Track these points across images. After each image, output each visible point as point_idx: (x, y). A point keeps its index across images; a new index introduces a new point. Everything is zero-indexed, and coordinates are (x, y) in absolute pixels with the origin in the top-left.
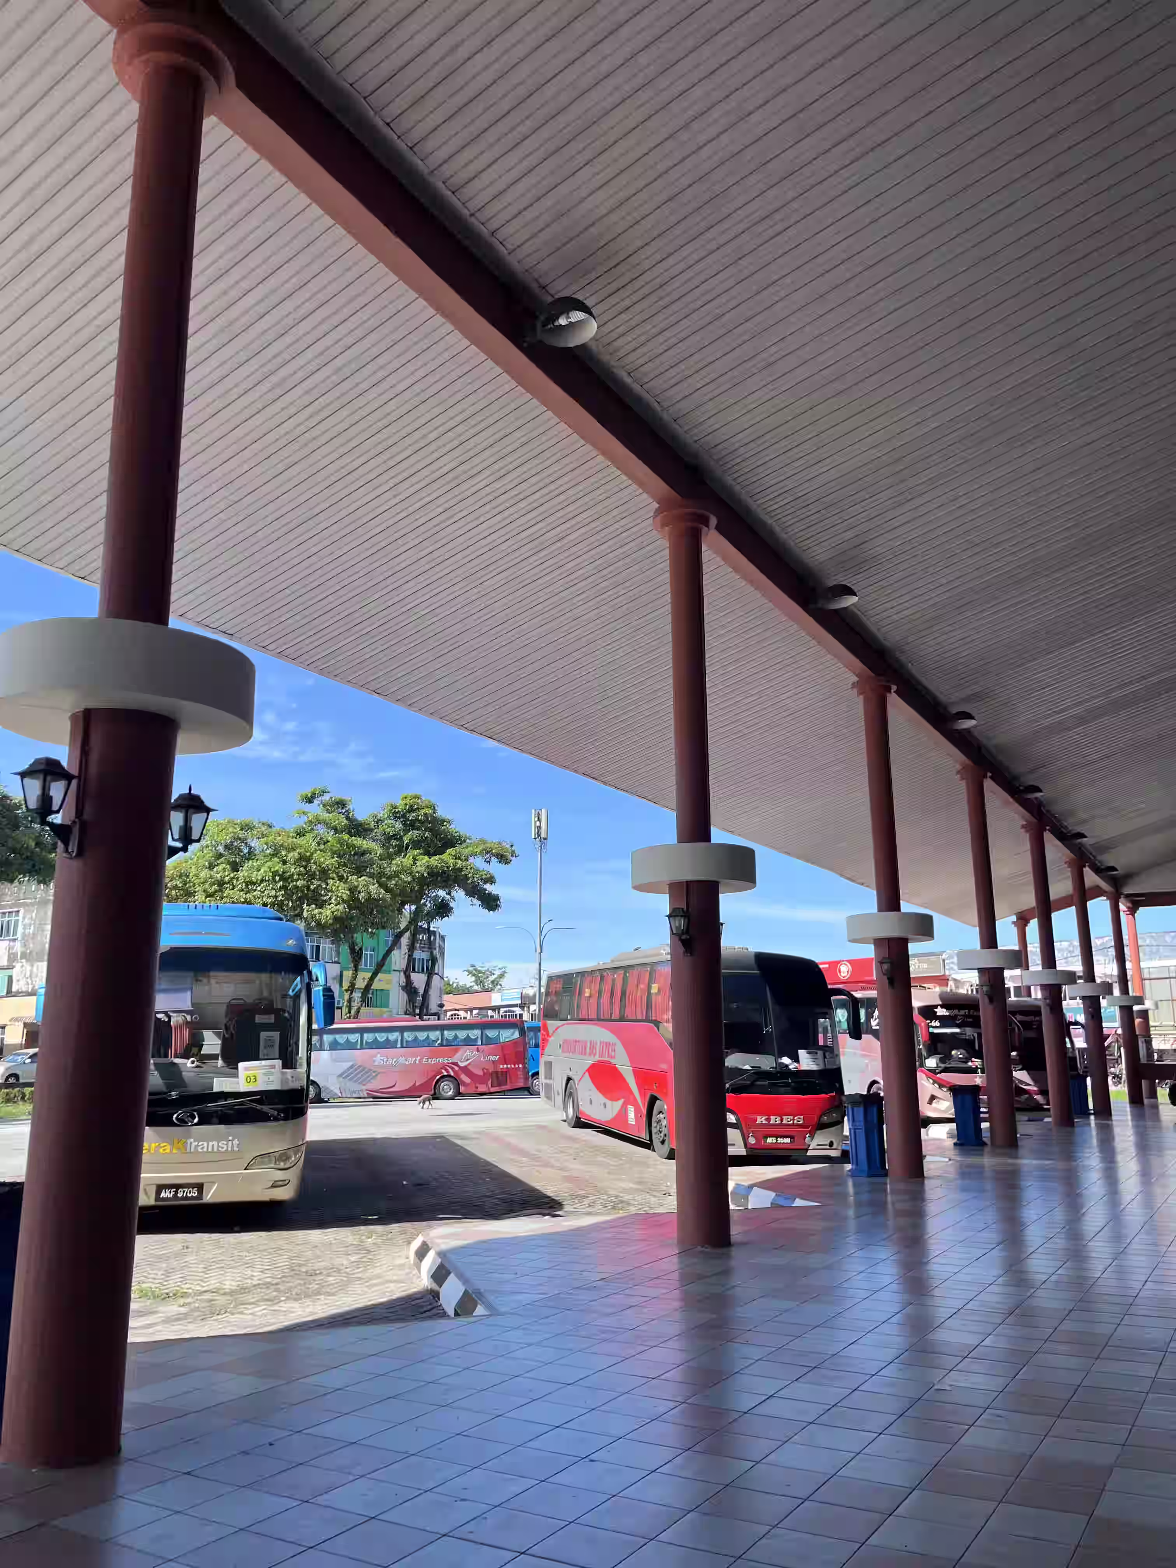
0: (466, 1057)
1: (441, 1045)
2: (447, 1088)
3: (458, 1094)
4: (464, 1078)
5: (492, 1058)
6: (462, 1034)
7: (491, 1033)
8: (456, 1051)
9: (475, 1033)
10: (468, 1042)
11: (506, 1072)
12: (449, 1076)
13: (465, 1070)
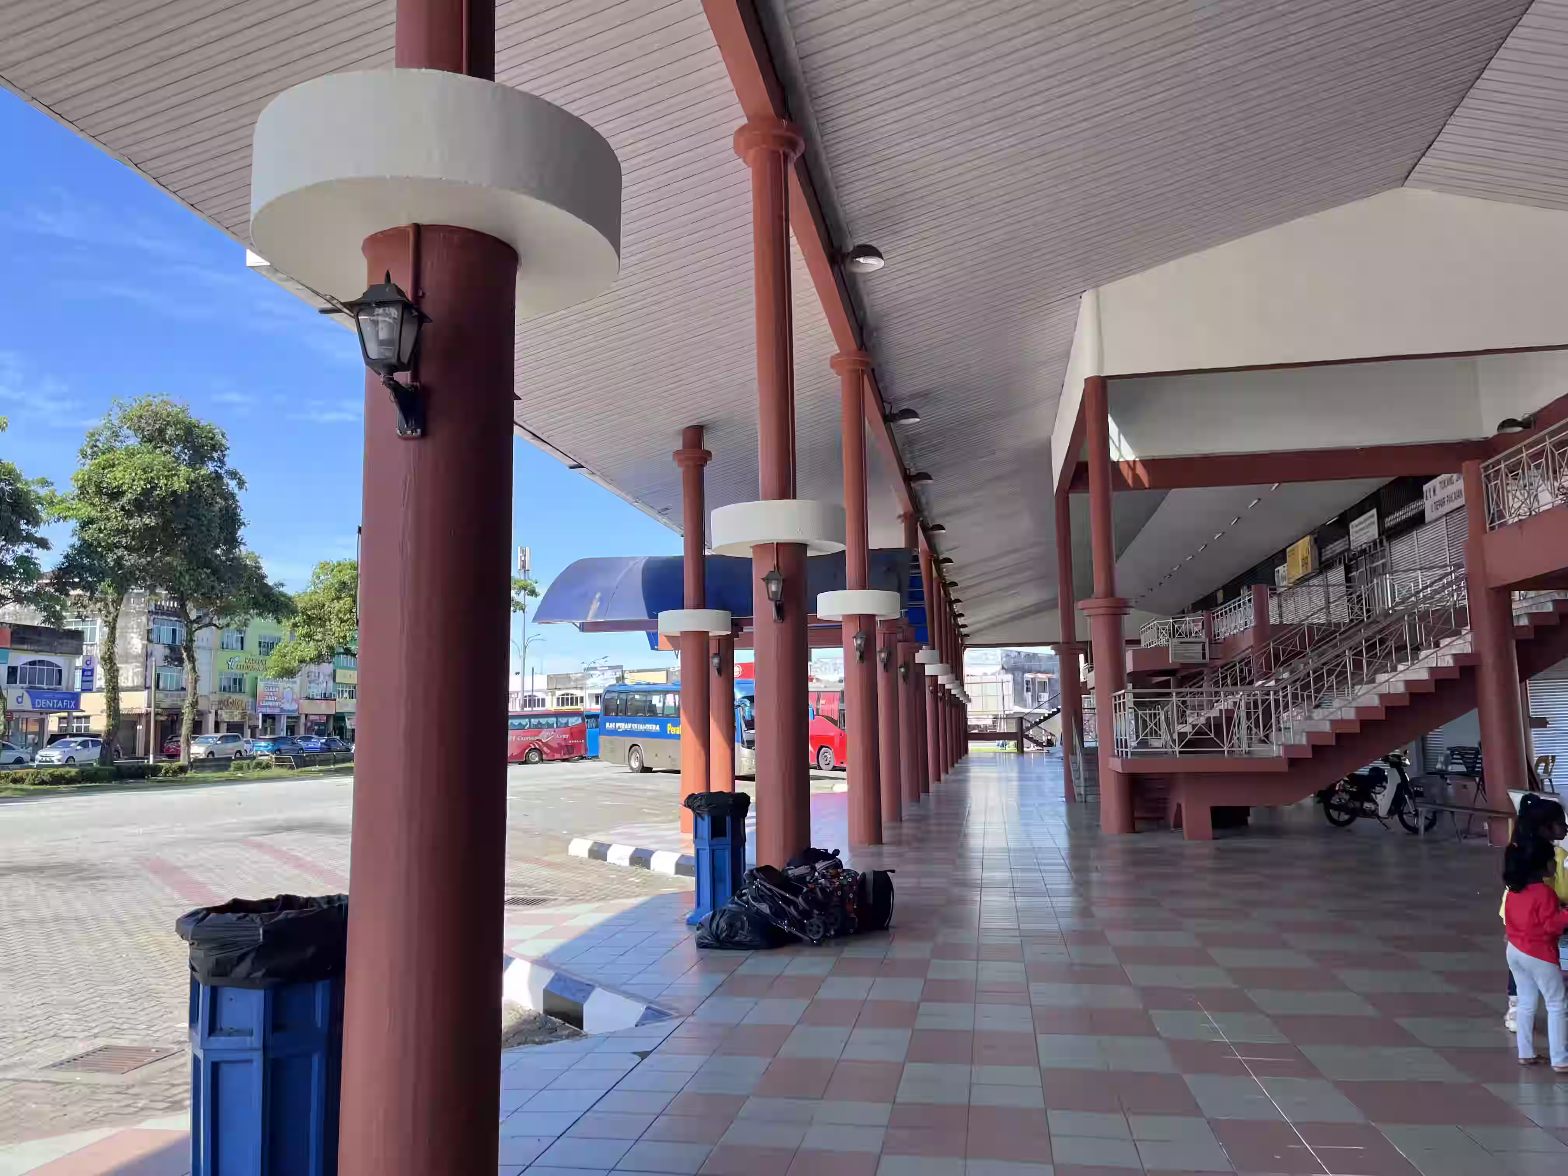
0: (545, 736)
1: (530, 728)
2: (534, 757)
3: (542, 760)
4: (545, 749)
5: (564, 736)
6: (543, 721)
7: (563, 720)
8: (540, 732)
9: (552, 720)
10: (550, 726)
11: (573, 746)
12: (535, 748)
13: (546, 744)
